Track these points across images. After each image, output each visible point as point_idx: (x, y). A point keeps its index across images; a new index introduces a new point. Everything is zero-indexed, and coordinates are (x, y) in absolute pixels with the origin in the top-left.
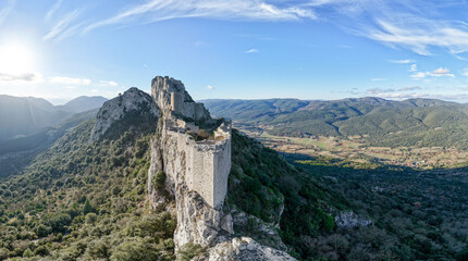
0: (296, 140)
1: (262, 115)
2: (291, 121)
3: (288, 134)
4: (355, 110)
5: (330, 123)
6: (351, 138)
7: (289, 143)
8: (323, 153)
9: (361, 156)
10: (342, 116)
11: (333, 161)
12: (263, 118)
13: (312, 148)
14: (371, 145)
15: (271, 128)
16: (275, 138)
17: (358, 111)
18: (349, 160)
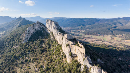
0: (94, 36)
1: (80, 25)
2: (92, 28)
3: (91, 34)
4: (120, 23)
5: (109, 29)
6: (117, 36)
7: (91, 38)
8: (105, 43)
9: (121, 44)
10: (114, 26)
11: (109, 46)
12: (80, 27)
13: (101, 40)
14: (126, 39)
15: (84, 31)
16: (86, 36)
17: (121, 24)
18: (116, 46)
